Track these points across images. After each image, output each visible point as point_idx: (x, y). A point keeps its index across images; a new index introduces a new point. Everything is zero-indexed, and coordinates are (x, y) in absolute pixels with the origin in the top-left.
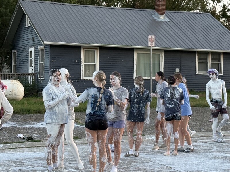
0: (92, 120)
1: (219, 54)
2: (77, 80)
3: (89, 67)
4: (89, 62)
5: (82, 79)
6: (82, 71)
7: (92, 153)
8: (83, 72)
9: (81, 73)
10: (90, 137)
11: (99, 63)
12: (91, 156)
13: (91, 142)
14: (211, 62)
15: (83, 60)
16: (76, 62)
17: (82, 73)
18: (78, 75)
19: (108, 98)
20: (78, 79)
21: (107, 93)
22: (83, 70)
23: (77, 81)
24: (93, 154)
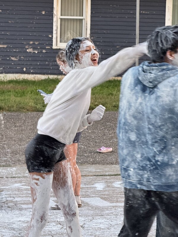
2: (45, 49)
3: (72, 24)
4: (72, 15)
5: (54, 47)
6: (54, 32)
8: (57, 33)
9: (52, 36)
11: (91, 17)
15: (57, 11)
16: (43, 15)
17: (54, 36)
18: (46, 39)
20: (47, 47)
22: (57, 30)
23: (44, 51)
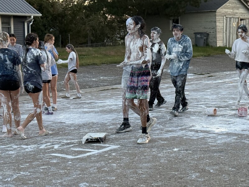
0: (1, 80)
1: (9, 17)
7: (8, 113)
10: (3, 97)
12: (8, 116)
13: (5, 102)
14: (2, 26)
19: (12, 58)
21: (11, 53)
24: (10, 114)
